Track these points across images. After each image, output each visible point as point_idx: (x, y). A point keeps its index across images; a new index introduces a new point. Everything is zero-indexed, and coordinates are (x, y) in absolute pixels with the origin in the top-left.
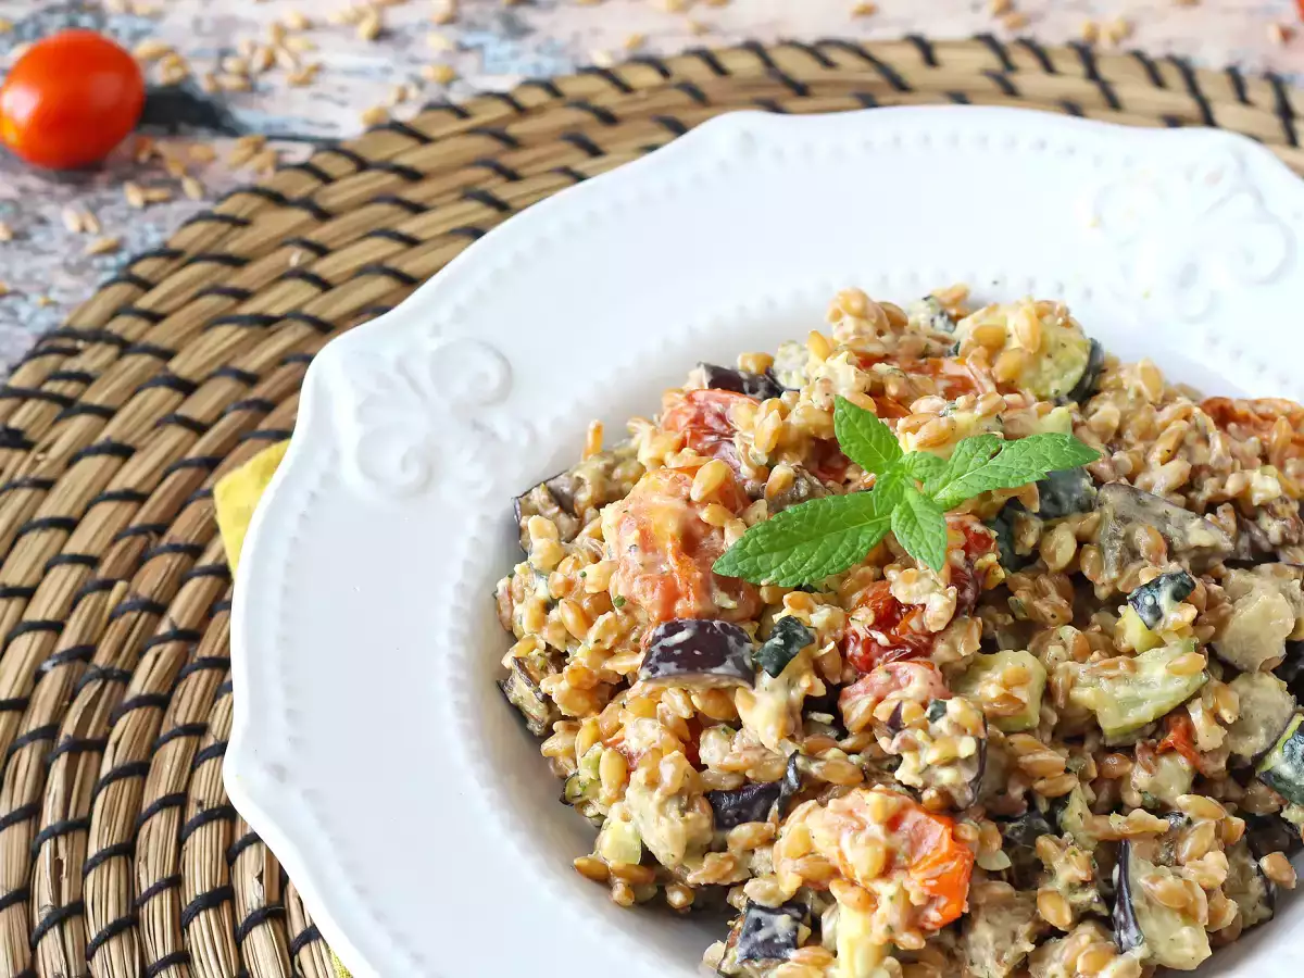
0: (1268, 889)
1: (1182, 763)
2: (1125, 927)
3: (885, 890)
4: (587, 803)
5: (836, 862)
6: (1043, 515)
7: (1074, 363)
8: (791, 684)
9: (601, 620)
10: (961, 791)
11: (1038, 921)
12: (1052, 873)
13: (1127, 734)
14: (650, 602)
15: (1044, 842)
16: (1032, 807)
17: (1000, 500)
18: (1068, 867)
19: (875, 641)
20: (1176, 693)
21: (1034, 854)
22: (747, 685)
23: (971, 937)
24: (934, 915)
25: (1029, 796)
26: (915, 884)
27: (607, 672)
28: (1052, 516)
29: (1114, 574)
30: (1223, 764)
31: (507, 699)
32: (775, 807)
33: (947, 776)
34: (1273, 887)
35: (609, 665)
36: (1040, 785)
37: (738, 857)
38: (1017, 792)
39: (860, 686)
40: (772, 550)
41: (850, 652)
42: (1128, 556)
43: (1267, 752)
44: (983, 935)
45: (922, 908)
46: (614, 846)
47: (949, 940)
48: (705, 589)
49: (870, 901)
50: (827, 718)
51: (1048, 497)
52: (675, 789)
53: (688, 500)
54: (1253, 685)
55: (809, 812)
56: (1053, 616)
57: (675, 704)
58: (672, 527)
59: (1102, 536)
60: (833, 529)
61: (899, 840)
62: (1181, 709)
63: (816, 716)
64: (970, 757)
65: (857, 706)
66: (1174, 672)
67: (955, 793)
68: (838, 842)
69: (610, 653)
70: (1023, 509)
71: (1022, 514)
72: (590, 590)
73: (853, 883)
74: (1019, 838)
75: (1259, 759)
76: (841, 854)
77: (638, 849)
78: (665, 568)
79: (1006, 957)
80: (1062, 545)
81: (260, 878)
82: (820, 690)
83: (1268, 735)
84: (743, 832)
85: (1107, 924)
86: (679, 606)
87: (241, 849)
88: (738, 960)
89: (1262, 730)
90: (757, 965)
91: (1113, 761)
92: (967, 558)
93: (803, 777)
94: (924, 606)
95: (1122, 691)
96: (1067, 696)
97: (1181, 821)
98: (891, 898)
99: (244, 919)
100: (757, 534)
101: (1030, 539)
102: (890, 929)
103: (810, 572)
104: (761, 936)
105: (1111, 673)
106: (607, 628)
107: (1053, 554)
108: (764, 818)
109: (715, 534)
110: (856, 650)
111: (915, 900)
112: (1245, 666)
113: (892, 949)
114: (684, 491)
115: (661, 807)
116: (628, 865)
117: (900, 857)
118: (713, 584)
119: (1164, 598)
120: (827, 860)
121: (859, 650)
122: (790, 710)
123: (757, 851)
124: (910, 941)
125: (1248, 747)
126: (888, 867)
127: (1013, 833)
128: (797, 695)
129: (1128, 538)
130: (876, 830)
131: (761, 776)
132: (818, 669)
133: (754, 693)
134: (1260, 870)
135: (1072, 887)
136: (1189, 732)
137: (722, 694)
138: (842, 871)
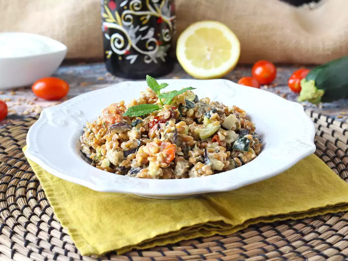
0: (236, 164)
1: (217, 143)
2: (207, 160)
3: (158, 155)
4: (99, 162)
5: (148, 153)
6: (186, 107)
7: (193, 97)
8: (138, 129)
9: (101, 129)
10: (172, 138)
11: (190, 163)
12: (192, 156)
13: (206, 139)
14: (110, 121)
15: (190, 152)
16: (187, 147)
17: (178, 103)
18: (195, 154)
19: (155, 121)
20: (215, 129)
21: (188, 155)
22: (129, 129)
23: (176, 167)
24: (169, 159)
25: (187, 145)
26: (164, 153)
27: (102, 140)
28: (188, 108)
29: (201, 114)
30: (225, 144)
31: (82, 152)
32: (136, 150)
33: (169, 135)
34: (237, 164)
35: (102, 139)
36: (188, 142)
37: (129, 161)
38: (184, 143)
39: (152, 129)
40: (134, 112)
41: (150, 126)
42: (204, 112)
43: (234, 142)
44: (179, 164)
45: (166, 158)
46: (104, 163)
47: (172, 170)
48: (121, 119)
49: (155, 159)
50: (146, 136)
51: (188, 105)
52: (116, 148)
53: (117, 107)
54: (230, 131)
55: (143, 147)
56: (190, 121)
57: (116, 137)
58: (114, 110)
59: (199, 110)
60: (146, 109)
61: (161, 147)
62: (216, 133)
63: (144, 135)
64: (174, 130)
65: (151, 132)
66: (214, 125)
67: (171, 140)
68: (148, 149)
69: (103, 136)
70: (183, 106)
71: (183, 107)
72: (99, 124)
73: (152, 156)
74: (185, 150)
75: (232, 143)
76: (149, 151)
77: (109, 163)
78: (113, 116)
79: (184, 168)
80: (191, 112)
81: (32, 193)
82: (144, 130)
83: (234, 139)
84: (130, 156)
85: (203, 162)
86: (116, 121)
87: (28, 191)
88: (130, 174)
89: (233, 138)
90: (134, 175)
91: (203, 144)
92: (172, 109)
93: (141, 142)
94: (164, 115)
95: (204, 130)
96: (193, 131)
97: (218, 151)
98: (160, 155)
99: (28, 198)
100: (131, 109)
101: (185, 110)
102: (160, 162)
103: (142, 114)
104: (134, 170)
105: (201, 127)
106: (102, 130)
107: (189, 114)
108: (134, 153)
109: (123, 113)
110: (151, 125)
111: (165, 156)
112: (228, 128)
113: (160, 167)
114: (117, 106)
115: (113, 151)
116: (107, 167)
117: (161, 150)
118: (122, 118)
119: (211, 113)
120: (147, 153)
121: (152, 124)
122: (139, 134)
123: (133, 160)
124: (164, 165)
125: (230, 141)
126: (159, 151)
127: (183, 149)
128: (139, 131)
129: (204, 109)
130: (157, 145)
131: (133, 146)
132: (144, 127)
133: (131, 131)
134: (234, 160)
135: (196, 157)
136: (218, 137)
137: (125, 133)
138: (150, 155)
